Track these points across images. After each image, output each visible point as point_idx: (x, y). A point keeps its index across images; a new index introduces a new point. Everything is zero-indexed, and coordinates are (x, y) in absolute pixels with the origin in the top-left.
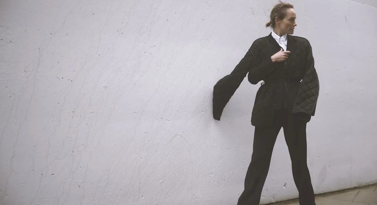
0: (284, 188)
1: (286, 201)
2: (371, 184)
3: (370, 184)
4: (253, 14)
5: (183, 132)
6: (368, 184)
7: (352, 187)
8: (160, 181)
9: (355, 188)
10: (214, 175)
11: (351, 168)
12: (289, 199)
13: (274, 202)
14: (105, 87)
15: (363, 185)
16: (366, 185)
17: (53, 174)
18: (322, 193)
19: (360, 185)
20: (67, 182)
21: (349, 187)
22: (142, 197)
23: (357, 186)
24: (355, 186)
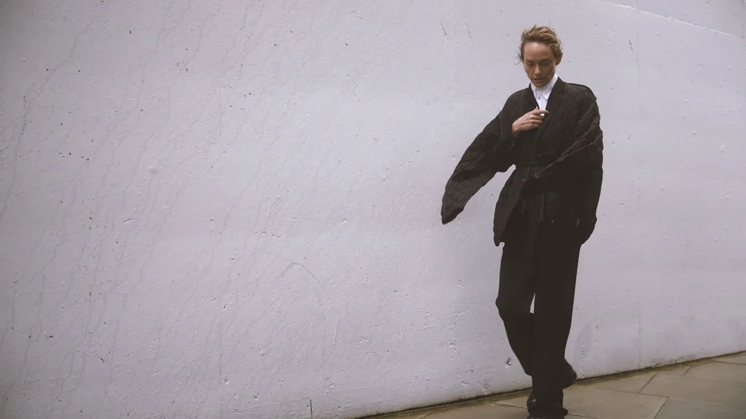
0: (507, 367)
1: (510, 392)
2: (681, 361)
3: (677, 362)
4: (446, 34)
5: (305, 258)
6: (674, 362)
7: (643, 366)
8: (262, 352)
9: (648, 369)
10: (367, 341)
11: (640, 330)
12: (516, 389)
13: (486, 394)
14: (154, 172)
15: (663, 365)
16: (670, 363)
17: (51, 337)
18: (583, 378)
19: (658, 364)
20: (78, 351)
21: (637, 368)
22: (226, 381)
23: (652, 365)
24: (649, 365)
